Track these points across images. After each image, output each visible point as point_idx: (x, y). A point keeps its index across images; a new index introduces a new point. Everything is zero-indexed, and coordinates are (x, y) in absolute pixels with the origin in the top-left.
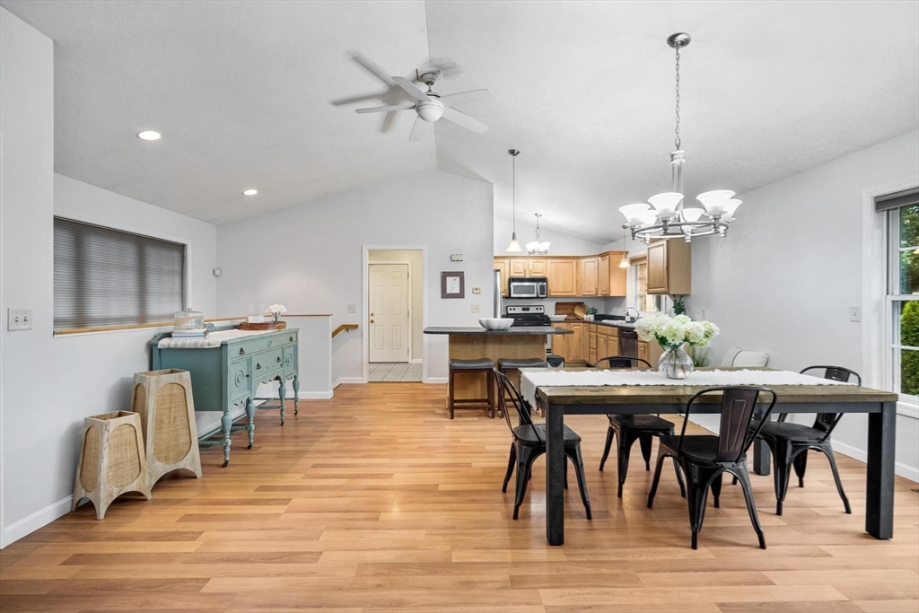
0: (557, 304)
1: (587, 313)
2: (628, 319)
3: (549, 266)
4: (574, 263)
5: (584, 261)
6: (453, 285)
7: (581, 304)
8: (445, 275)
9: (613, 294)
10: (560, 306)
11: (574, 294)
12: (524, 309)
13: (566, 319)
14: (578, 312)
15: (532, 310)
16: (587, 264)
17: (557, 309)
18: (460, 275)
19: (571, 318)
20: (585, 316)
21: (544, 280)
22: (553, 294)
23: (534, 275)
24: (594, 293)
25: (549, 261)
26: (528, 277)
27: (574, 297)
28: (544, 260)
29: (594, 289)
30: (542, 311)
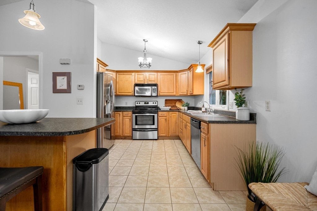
0: (166, 100)
1: (183, 106)
2: (203, 109)
3: (159, 77)
4: (175, 75)
5: (180, 73)
6: (62, 83)
7: (180, 101)
8: (55, 75)
9: (195, 93)
10: (168, 102)
11: (174, 94)
12: (145, 103)
13: (170, 109)
14: (178, 105)
15: (151, 104)
16: (182, 75)
17: (166, 103)
18: (68, 75)
19: (173, 108)
20: (182, 108)
21: (156, 85)
22: (161, 94)
23: (150, 83)
24: (186, 93)
25: (159, 74)
26: (146, 83)
27: (174, 96)
28: (156, 74)
29: (186, 91)
30: (156, 105)
